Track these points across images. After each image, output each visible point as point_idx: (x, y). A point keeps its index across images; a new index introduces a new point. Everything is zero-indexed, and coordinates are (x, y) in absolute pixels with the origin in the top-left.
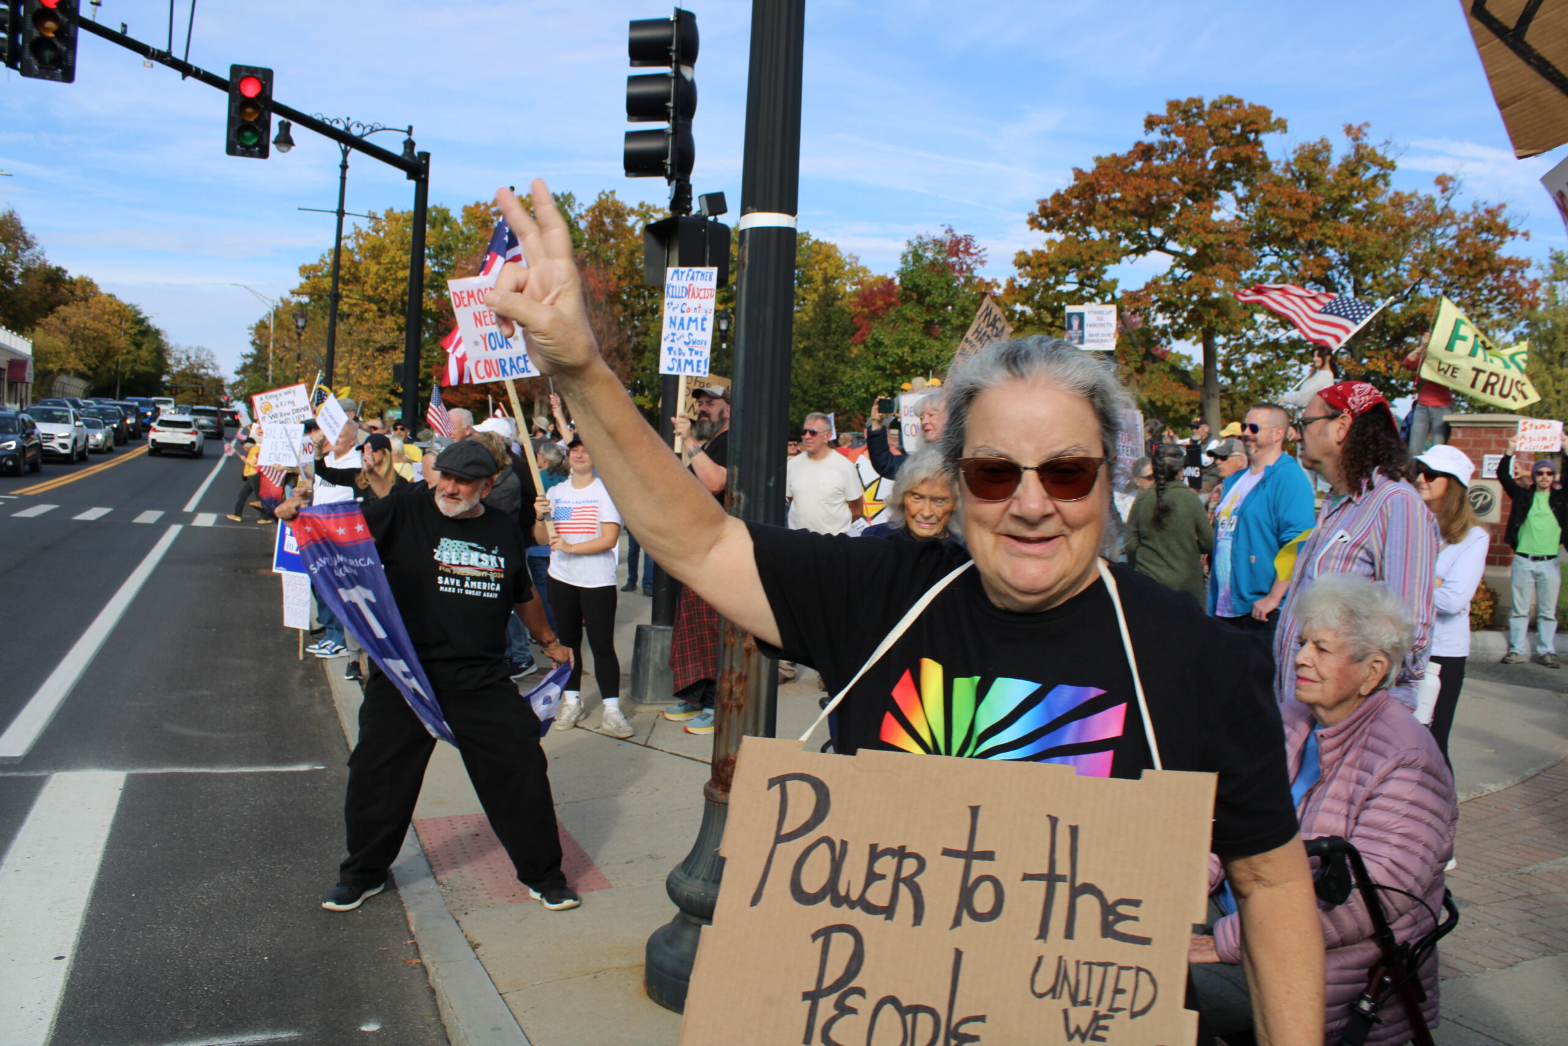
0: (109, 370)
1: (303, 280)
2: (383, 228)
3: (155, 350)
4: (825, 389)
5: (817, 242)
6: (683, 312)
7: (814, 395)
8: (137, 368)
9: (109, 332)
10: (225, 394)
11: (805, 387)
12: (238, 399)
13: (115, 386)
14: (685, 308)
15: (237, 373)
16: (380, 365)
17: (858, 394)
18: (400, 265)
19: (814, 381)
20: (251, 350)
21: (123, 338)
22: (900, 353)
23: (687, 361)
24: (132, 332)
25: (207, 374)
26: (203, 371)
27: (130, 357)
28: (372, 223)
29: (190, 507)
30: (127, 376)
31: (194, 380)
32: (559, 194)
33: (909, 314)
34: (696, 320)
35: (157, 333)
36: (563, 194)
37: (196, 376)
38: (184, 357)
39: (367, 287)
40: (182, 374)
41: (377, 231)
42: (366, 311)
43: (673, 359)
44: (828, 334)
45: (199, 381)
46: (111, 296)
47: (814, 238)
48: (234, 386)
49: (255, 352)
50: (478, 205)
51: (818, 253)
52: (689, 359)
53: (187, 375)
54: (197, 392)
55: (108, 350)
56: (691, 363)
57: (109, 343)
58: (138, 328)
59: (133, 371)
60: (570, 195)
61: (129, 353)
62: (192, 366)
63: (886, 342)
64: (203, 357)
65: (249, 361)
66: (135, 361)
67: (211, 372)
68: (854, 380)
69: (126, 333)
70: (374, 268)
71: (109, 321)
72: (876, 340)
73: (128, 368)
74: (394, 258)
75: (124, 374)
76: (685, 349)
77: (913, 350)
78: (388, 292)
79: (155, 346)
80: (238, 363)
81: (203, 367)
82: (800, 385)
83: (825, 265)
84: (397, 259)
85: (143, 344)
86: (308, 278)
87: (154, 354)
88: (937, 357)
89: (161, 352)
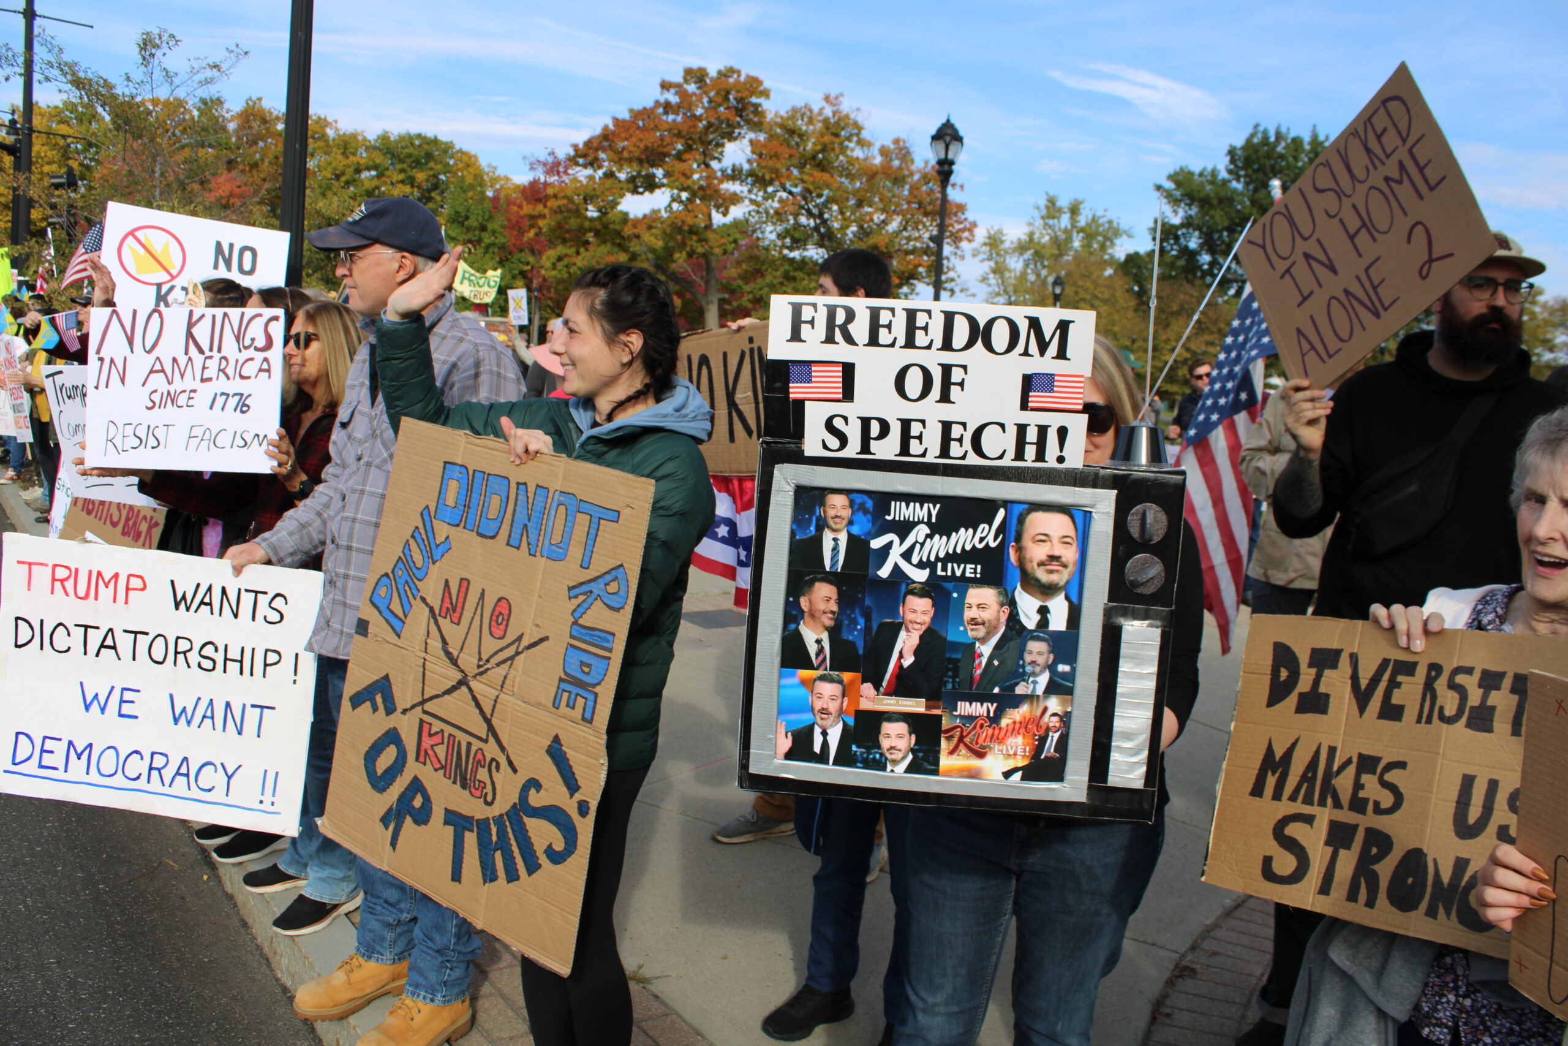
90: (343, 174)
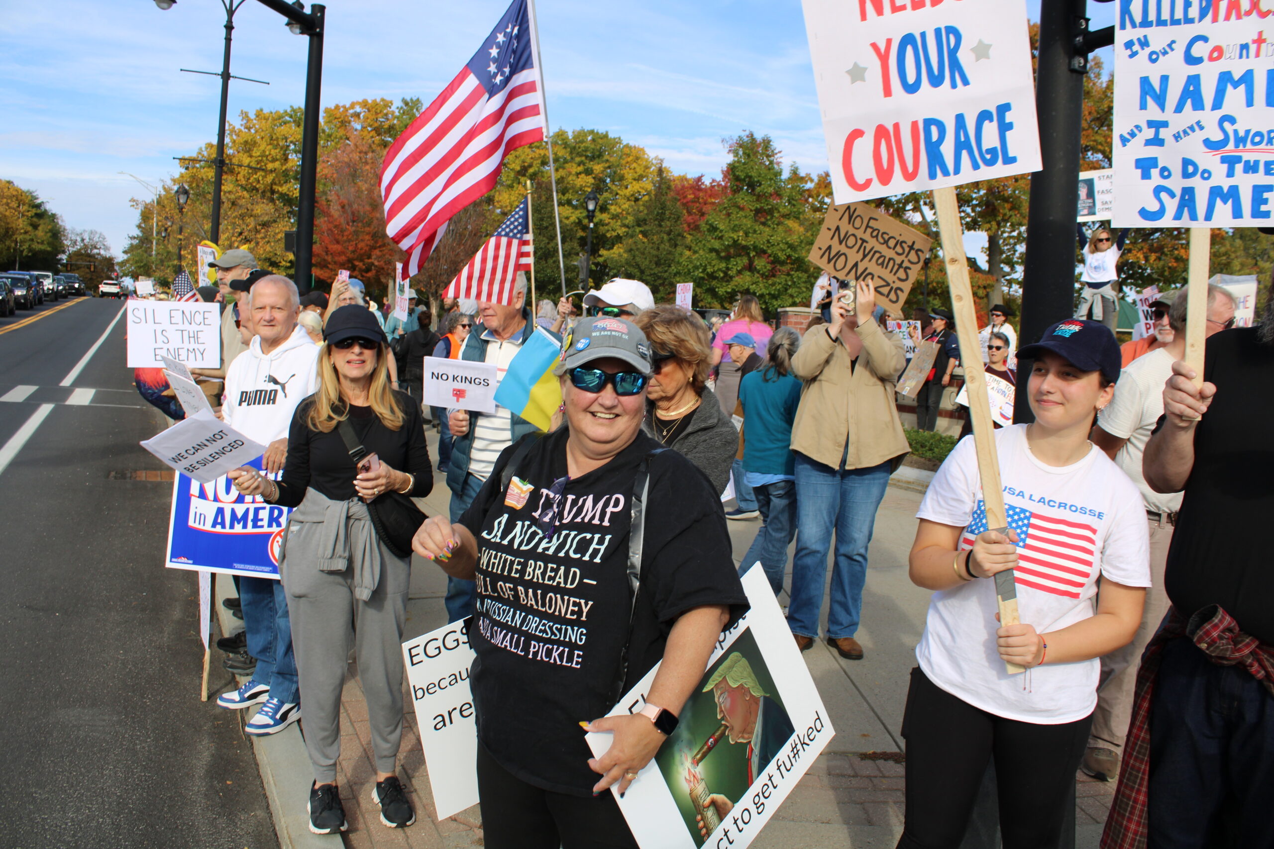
0: (9, 248)
1: (183, 171)
2: (254, 125)
3: (51, 231)
4: (660, 269)
5: (627, 146)
6: (1191, 60)
7: (651, 275)
8: (34, 246)
9: (7, 213)
10: (114, 270)
11: (643, 268)
12: (126, 275)
13: (15, 261)
14: (1199, 50)
15: (125, 252)
16: (262, 238)
17: (696, 273)
18: (269, 158)
19: (651, 262)
20: (137, 232)
21: (20, 220)
22: (735, 237)
23: (1215, 193)
24: (29, 214)
25: (99, 254)
26: (95, 251)
27: (28, 237)
28: (245, 121)
29: (67, 382)
30: (25, 253)
31: (88, 259)
32: (408, 99)
33: (742, 203)
34: (1248, 78)
35: (54, 216)
36: (411, 99)
37: (89, 256)
38: (79, 239)
39: (240, 177)
40: (78, 254)
41: (249, 129)
42: (240, 198)
43: (1158, 190)
44: (662, 220)
45: (92, 260)
46: (9, 182)
47: (625, 142)
48: (123, 264)
49: (140, 234)
50: (337, 107)
51: (628, 155)
52: (1226, 184)
53: (82, 254)
54: (90, 269)
55: (7, 230)
56: (1233, 194)
57: (8, 224)
58: (34, 211)
59: (30, 249)
60: (418, 100)
61: (26, 233)
62: (86, 247)
63: (721, 227)
64: (96, 239)
65: (135, 242)
66: (32, 240)
67: (102, 252)
68: (691, 262)
69: (23, 215)
70: (246, 161)
71: (7, 204)
72: (711, 225)
73: (25, 246)
74: (264, 151)
75: (22, 252)
76: (1210, 161)
77: (746, 234)
78: (259, 182)
79: (50, 227)
80: (126, 243)
81: (96, 248)
82: (638, 265)
83: (635, 165)
84: (267, 153)
85: (39, 225)
86: (187, 168)
87: (49, 234)
88: (768, 241)
89: (56, 234)
90: (530, 166)
